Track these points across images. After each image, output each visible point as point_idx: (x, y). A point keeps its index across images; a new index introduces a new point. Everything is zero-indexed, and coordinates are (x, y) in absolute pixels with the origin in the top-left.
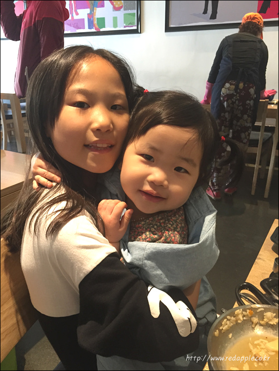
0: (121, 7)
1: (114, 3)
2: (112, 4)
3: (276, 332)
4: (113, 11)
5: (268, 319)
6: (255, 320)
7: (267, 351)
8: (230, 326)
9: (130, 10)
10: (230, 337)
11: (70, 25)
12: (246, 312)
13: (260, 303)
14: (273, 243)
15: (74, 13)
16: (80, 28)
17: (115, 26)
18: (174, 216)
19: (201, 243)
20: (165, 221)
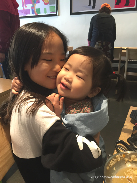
0: (48, 3)
1: (45, 2)
4: (44, 5)
6: (126, 159)
7: (134, 175)
8: (114, 163)
9: (53, 4)
10: (114, 169)
11: (23, 13)
12: (122, 156)
13: (128, 150)
14: (131, 118)
15: (24, 6)
16: (28, 14)
17: (45, 12)
18: (87, 102)
19: (102, 110)
20: (83, 104)
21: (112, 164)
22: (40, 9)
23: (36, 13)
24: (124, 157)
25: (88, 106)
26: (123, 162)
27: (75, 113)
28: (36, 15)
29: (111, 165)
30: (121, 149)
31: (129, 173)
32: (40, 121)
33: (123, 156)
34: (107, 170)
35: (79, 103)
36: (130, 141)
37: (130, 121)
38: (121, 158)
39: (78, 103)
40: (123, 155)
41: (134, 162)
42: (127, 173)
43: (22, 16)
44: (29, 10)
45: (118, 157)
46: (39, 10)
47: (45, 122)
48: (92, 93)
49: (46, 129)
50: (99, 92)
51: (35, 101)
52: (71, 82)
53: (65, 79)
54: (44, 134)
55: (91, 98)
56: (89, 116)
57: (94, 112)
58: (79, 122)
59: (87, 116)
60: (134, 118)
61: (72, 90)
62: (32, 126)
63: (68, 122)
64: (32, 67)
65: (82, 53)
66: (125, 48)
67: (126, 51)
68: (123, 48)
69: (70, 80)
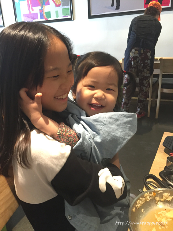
0: (60, 5)
1: (56, 2)
2: (55, 3)
3: (171, 205)
4: (55, 7)
5: (165, 197)
6: (158, 198)
7: (167, 218)
8: (142, 204)
10: (142, 211)
11: (29, 18)
12: (152, 194)
13: (160, 187)
14: (164, 147)
15: (31, 9)
16: (35, 19)
17: (57, 16)
22: (50, 12)
24: (154, 196)
28: (45, 20)
29: (138, 206)
30: (151, 186)
31: (161, 216)
37: (163, 150)
38: (150, 197)
44: (37, 13)
60: (168, 147)
66: (159, 59)
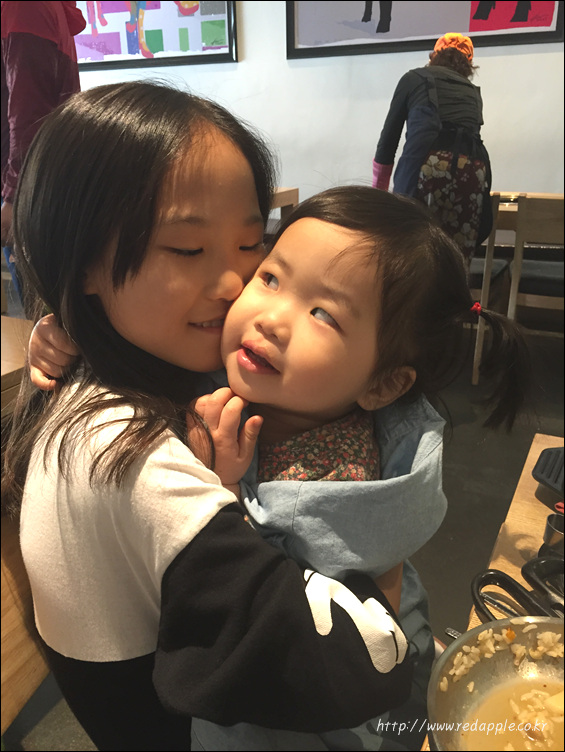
4: (179, 16)
5: (545, 646)
6: (519, 650)
7: (550, 714)
8: (470, 666)
9: (215, 13)
10: (471, 690)
11: (91, 47)
12: (501, 634)
13: (525, 612)
14: (537, 483)
15: (97, 20)
16: (112, 53)
17: (184, 47)
18: (354, 428)
19: (415, 475)
20: (336, 438)
21: (462, 668)
22: (160, 31)
23: (146, 49)
24: (508, 642)
25: (357, 448)
26: (505, 660)
27: (299, 477)
28: (144, 58)
29: (457, 673)
30: (495, 608)
31: (529, 706)
32: (153, 507)
33: (504, 635)
34: (440, 691)
35: (320, 432)
36: (534, 575)
37: (534, 492)
38: (496, 643)
39: (318, 434)
40: (505, 632)
41: (554, 661)
42: (523, 705)
43: (89, 60)
44: (117, 35)
45: (484, 641)
46: (156, 38)
47: (170, 514)
48: (377, 391)
49: (174, 544)
50: (408, 388)
51: (132, 420)
52: (282, 343)
53: (259, 327)
54: (169, 563)
55: (372, 411)
56: (359, 496)
57: (381, 479)
58: (318, 519)
59: (349, 498)
60: (550, 481)
61: (287, 377)
62: (115, 528)
63: (272, 518)
64: (118, 279)
65: (338, 215)
66: (513, 196)
67: (514, 208)
68: (502, 194)
69: (281, 332)
